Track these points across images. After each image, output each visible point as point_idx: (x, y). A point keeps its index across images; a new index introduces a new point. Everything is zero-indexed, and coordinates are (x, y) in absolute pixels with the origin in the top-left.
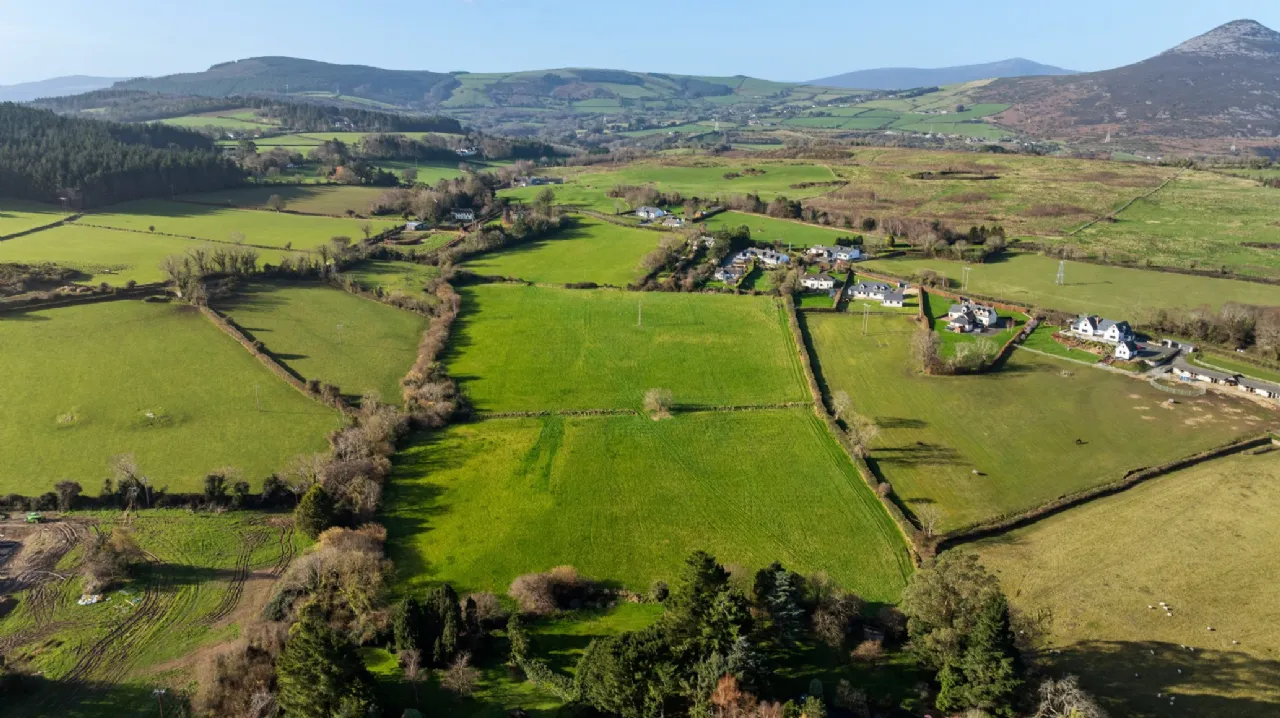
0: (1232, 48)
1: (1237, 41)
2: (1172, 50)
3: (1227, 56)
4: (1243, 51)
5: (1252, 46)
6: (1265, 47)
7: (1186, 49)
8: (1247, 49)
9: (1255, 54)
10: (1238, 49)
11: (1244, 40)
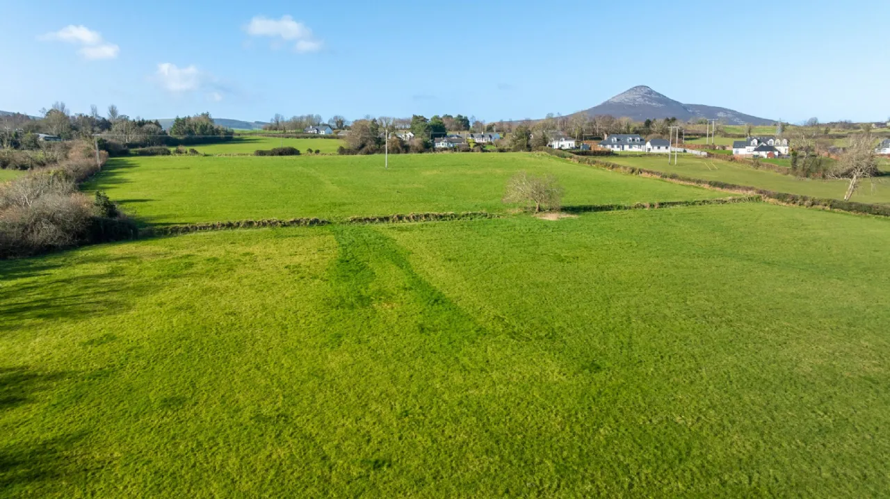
0: (641, 100)
1: (643, 97)
2: (608, 102)
3: (640, 105)
4: (647, 102)
5: (651, 100)
6: (656, 100)
7: (615, 100)
8: (649, 102)
9: (654, 104)
10: (645, 100)
11: (645, 96)
